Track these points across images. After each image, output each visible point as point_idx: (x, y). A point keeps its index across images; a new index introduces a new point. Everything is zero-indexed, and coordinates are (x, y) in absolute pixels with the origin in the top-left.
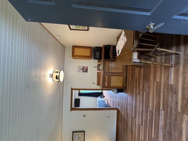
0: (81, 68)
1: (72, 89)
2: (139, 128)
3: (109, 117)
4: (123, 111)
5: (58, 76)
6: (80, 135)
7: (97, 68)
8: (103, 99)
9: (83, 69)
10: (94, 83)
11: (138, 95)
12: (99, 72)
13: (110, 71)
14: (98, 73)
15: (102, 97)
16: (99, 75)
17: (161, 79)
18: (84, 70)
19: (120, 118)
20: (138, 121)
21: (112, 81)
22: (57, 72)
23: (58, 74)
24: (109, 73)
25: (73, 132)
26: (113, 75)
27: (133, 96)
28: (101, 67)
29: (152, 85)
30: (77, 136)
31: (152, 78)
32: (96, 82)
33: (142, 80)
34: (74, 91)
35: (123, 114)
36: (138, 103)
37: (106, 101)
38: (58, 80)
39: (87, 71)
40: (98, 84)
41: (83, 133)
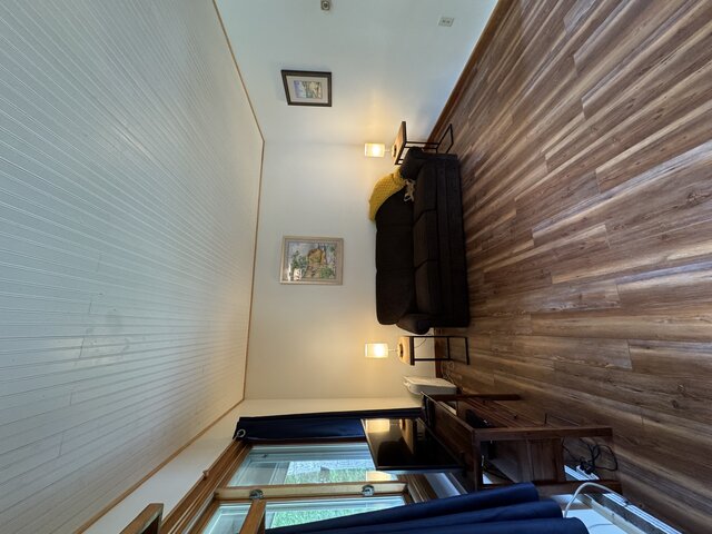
3: (447, 22)
25: (285, 73)
41: (324, 81)
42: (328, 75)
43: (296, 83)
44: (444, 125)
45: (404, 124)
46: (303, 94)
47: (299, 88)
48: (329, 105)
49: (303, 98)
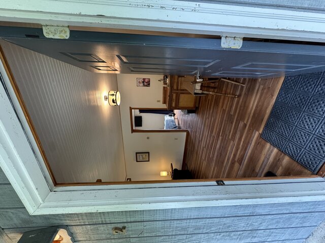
0: (141, 80)
1: (131, 109)
2: (203, 150)
3: (176, 139)
4: (193, 134)
5: (115, 99)
6: (144, 156)
7: (162, 82)
8: (173, 118)
9: (143, 82)
10: (158, 101)
11: (207, 119)
12: (165, 86)
13: (179, 88)
14: (164, 88)
15: (171, 116)
16: (166, 91)
17: (226, 108)
18: (145, 84)
19: (189, 140)
20: (203, 144)
21: (181, 100)
22: (113, 95)
23: (114, 97)
24: (177, 90)
25: (137, 153)
26: (183, 93)
27: (203, 119)
28: (168, 81)
29: (219, 111)
30: (141, 156)
31: (221, 104)
32: (161, 99)
33: (213, 103)
34: (133, 110)
35: (192, 137)
36: (206, 128)
37: (176, 121)
38: (116, 104)
39: (149, 84)
40: (164, 102)
41: (147, 154)
42: (149, 153)
43: (139, 156)
44: (184, 164)
45: (172, 164)
46: (141, 158)
47: (140, 157)
48: (149, 161)
49: (141, 160)
